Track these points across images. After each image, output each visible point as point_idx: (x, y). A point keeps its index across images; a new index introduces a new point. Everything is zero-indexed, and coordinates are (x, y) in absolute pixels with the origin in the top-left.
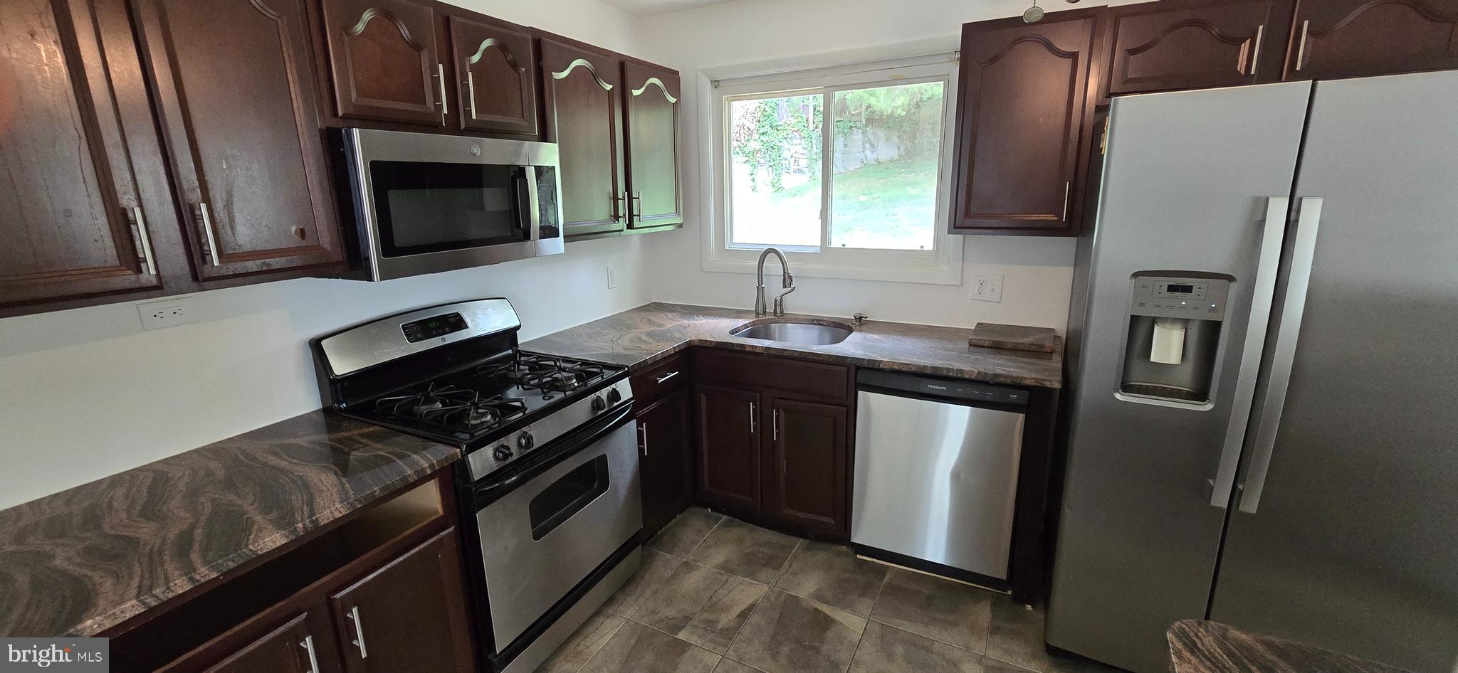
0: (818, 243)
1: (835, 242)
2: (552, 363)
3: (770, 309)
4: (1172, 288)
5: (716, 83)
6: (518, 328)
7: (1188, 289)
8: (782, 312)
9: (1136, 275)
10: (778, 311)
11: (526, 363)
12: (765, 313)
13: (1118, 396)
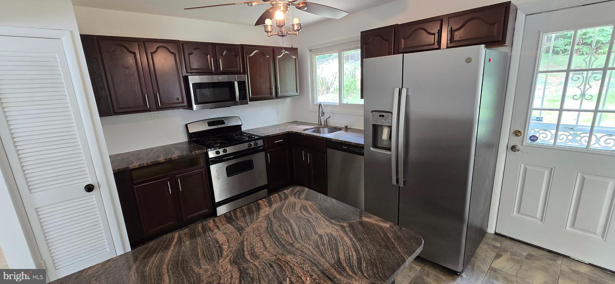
0: (338, 102)
1: (345, 101)
2: (254, 137)
3: (323, 123)
4: (380, 116)
5: (311, 50)
6: (241, 125)
7: (383, 116)
8: (327, 125)
9: (372, 112)
10: (325, 124)
11: (247, 136)
12: (321, 124)
13: (372, 149)
